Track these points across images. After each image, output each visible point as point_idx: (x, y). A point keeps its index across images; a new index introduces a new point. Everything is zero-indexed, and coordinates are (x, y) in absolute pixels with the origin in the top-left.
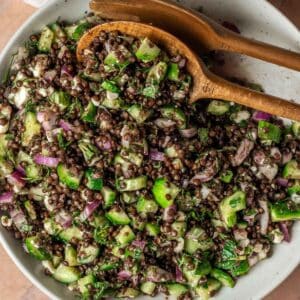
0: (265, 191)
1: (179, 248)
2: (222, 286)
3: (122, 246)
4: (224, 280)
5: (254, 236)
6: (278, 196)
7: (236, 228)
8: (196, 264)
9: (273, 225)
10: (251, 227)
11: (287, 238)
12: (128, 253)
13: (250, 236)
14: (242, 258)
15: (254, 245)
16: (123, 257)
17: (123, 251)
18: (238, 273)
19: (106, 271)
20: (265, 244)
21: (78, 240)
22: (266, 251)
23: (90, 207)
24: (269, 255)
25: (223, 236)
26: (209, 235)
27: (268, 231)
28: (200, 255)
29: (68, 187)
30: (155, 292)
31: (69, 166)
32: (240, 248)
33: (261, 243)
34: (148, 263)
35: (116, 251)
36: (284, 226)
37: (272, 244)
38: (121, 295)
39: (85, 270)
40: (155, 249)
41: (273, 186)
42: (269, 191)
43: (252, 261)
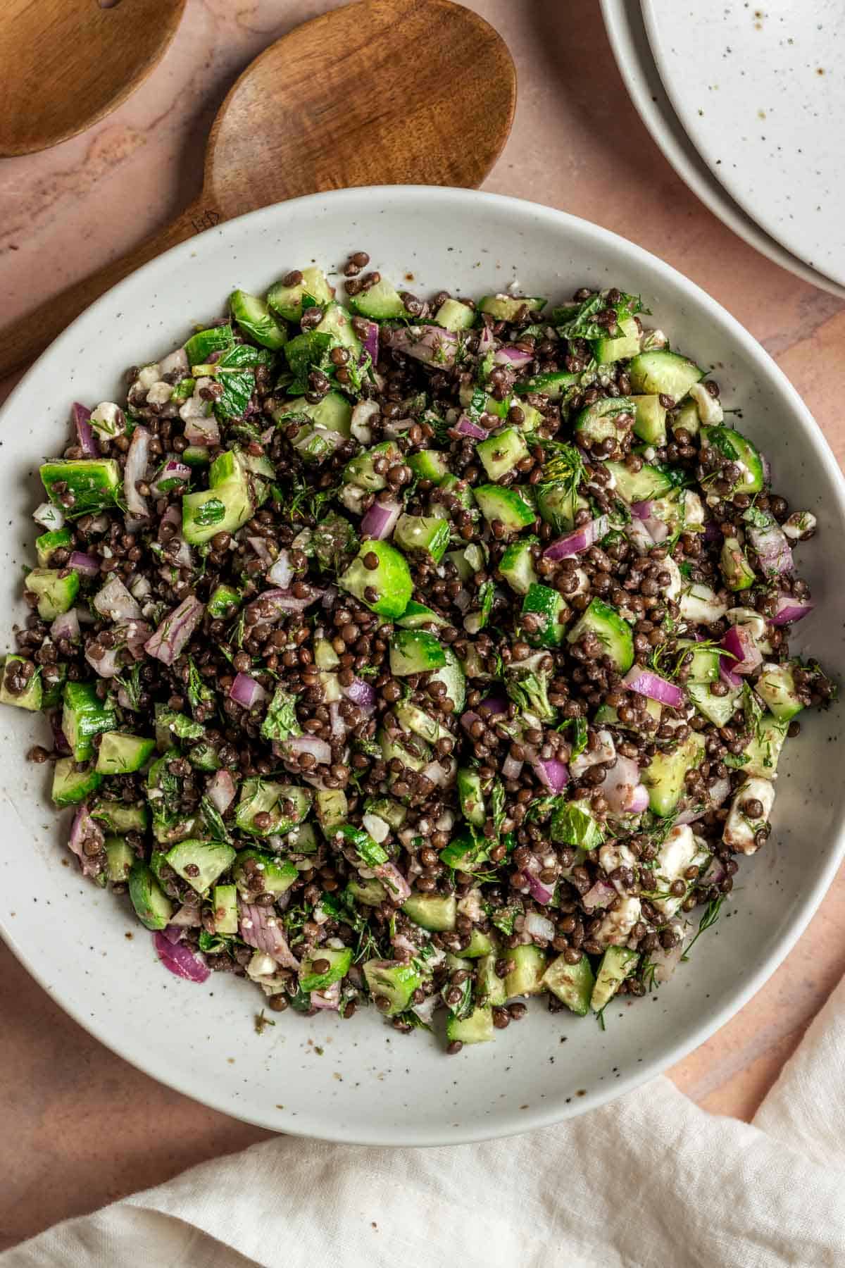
0: (129, 540)
1: (366, 410)
2: (263, 298)
3: (515, 428)
4: (254, 315)
5: (168, 427)
6: (97, 527)
7: (213, 450)
8: (325, 363)
9: (117, 451)
10: (172, 450)
11: (81, 414)
12: (501, 408)
13: (178, 425)
14: (203, 369)
15: (169, 402)
16: (515, 402)
17: (513, 417)
18: (216, 332)
19: (564, 369)
20: (141, 402)
21: (626, 463)
22: (138, 386)
23: (576, 546)
24: (131, 375)
25: (249, 430)
26: (285, 436)
27: (130, 437)
28: (313, 387)
29: (616, 609)
30: (437, 303)
31: (603, 662)
32: (206, 395)
33: (152, 408)
34: (452, 378)
35: (532, 419)
36: (86, 448)
37: (122, 404)
38: (532, 304)
39: (617, 381)
40: (431, 416)
41: (108, 553)
42: (119, 540)
43: (177, 360)
